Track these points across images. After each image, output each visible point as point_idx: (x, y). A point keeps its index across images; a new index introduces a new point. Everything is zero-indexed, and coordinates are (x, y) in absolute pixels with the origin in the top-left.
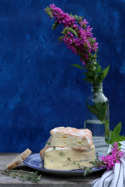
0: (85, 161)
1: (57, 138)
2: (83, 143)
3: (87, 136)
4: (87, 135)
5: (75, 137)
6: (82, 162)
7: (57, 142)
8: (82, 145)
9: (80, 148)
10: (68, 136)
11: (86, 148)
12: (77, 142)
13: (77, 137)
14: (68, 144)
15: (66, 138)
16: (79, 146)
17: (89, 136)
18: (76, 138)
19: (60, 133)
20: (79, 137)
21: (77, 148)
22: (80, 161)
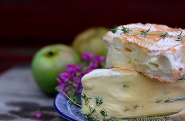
0: (181, 100)
1: (115, 50)
2: (161, 67)
3: (170, 52)
4: (169, 49)
5: (145, 51)
6: (172, 103)
7: (115, 58)
8: (160, 71)
9: (158, 76)
10: (134, 47)
11: (168, 79)
12: (152, 63)
13: (149, 51)
14: (136, 65)
15: (131, 51)
16: (155, 71)
17: (175, 50)
18: (149, 54)
19: (118, 39)
20: (154, 51)
21: (152, 76)
22: (166, 101)
